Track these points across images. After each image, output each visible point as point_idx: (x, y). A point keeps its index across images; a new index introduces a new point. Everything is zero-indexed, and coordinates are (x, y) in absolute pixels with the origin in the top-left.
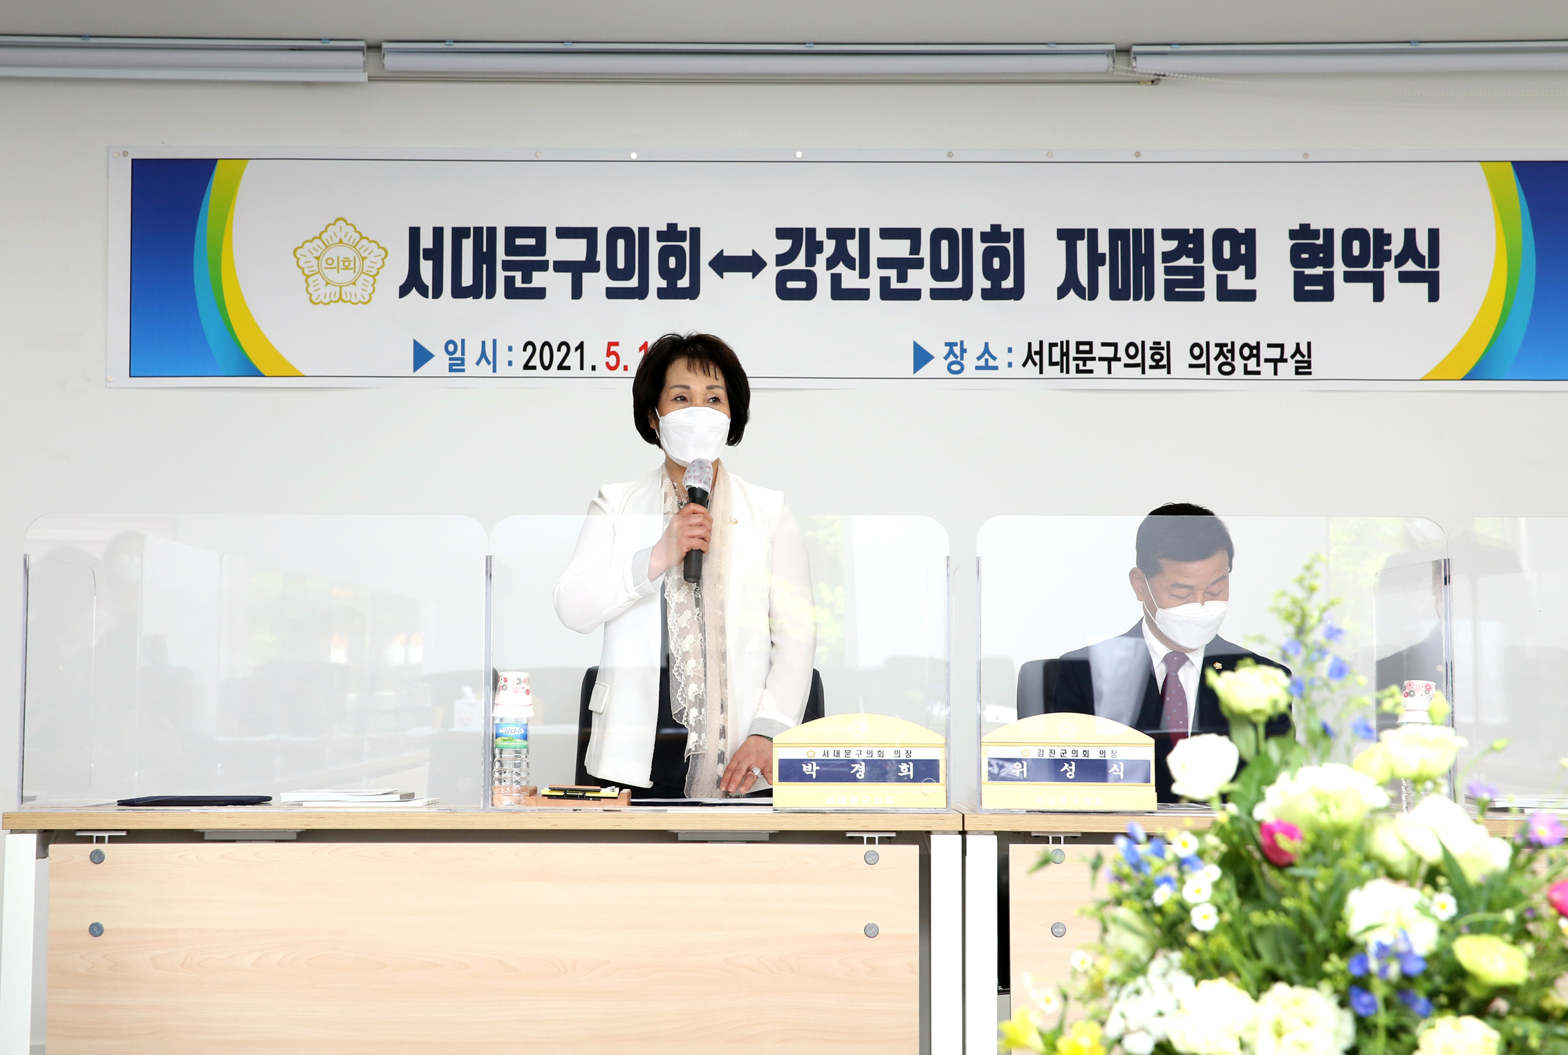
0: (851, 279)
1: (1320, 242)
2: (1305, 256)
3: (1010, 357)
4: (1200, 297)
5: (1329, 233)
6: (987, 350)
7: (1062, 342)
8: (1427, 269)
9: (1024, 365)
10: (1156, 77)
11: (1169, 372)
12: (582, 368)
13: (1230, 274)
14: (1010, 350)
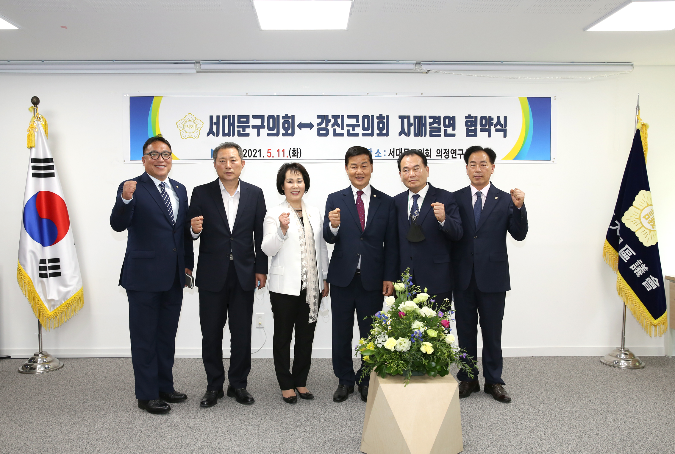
0: (339, 130)
1: (474, 120)
2: (469, 124)
3: (385, 153)
4: (439, 136)
5: (476, 117)
6: (378, 151)
7: (400, 149)
8: (503, 128)
9: (389, 155)
10: (428, 71)
11: (431, 158)
12: (260, 157)
13: (448, 129)
14: (385, 151)
